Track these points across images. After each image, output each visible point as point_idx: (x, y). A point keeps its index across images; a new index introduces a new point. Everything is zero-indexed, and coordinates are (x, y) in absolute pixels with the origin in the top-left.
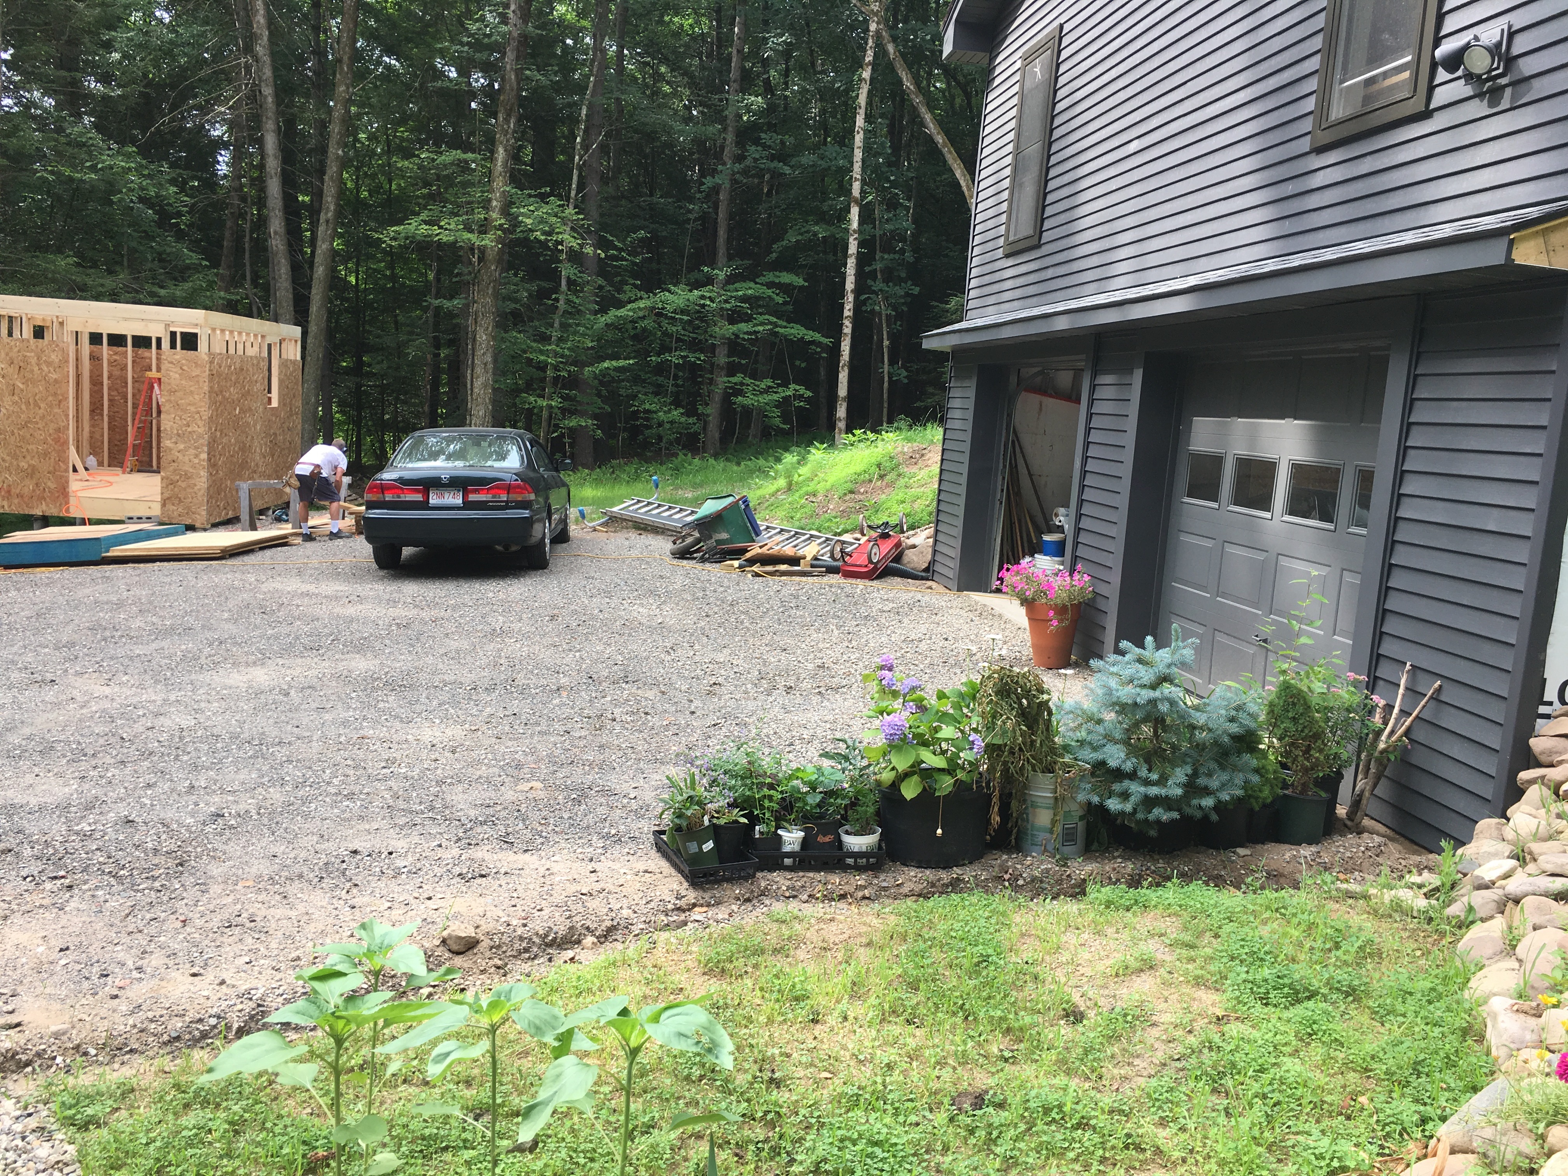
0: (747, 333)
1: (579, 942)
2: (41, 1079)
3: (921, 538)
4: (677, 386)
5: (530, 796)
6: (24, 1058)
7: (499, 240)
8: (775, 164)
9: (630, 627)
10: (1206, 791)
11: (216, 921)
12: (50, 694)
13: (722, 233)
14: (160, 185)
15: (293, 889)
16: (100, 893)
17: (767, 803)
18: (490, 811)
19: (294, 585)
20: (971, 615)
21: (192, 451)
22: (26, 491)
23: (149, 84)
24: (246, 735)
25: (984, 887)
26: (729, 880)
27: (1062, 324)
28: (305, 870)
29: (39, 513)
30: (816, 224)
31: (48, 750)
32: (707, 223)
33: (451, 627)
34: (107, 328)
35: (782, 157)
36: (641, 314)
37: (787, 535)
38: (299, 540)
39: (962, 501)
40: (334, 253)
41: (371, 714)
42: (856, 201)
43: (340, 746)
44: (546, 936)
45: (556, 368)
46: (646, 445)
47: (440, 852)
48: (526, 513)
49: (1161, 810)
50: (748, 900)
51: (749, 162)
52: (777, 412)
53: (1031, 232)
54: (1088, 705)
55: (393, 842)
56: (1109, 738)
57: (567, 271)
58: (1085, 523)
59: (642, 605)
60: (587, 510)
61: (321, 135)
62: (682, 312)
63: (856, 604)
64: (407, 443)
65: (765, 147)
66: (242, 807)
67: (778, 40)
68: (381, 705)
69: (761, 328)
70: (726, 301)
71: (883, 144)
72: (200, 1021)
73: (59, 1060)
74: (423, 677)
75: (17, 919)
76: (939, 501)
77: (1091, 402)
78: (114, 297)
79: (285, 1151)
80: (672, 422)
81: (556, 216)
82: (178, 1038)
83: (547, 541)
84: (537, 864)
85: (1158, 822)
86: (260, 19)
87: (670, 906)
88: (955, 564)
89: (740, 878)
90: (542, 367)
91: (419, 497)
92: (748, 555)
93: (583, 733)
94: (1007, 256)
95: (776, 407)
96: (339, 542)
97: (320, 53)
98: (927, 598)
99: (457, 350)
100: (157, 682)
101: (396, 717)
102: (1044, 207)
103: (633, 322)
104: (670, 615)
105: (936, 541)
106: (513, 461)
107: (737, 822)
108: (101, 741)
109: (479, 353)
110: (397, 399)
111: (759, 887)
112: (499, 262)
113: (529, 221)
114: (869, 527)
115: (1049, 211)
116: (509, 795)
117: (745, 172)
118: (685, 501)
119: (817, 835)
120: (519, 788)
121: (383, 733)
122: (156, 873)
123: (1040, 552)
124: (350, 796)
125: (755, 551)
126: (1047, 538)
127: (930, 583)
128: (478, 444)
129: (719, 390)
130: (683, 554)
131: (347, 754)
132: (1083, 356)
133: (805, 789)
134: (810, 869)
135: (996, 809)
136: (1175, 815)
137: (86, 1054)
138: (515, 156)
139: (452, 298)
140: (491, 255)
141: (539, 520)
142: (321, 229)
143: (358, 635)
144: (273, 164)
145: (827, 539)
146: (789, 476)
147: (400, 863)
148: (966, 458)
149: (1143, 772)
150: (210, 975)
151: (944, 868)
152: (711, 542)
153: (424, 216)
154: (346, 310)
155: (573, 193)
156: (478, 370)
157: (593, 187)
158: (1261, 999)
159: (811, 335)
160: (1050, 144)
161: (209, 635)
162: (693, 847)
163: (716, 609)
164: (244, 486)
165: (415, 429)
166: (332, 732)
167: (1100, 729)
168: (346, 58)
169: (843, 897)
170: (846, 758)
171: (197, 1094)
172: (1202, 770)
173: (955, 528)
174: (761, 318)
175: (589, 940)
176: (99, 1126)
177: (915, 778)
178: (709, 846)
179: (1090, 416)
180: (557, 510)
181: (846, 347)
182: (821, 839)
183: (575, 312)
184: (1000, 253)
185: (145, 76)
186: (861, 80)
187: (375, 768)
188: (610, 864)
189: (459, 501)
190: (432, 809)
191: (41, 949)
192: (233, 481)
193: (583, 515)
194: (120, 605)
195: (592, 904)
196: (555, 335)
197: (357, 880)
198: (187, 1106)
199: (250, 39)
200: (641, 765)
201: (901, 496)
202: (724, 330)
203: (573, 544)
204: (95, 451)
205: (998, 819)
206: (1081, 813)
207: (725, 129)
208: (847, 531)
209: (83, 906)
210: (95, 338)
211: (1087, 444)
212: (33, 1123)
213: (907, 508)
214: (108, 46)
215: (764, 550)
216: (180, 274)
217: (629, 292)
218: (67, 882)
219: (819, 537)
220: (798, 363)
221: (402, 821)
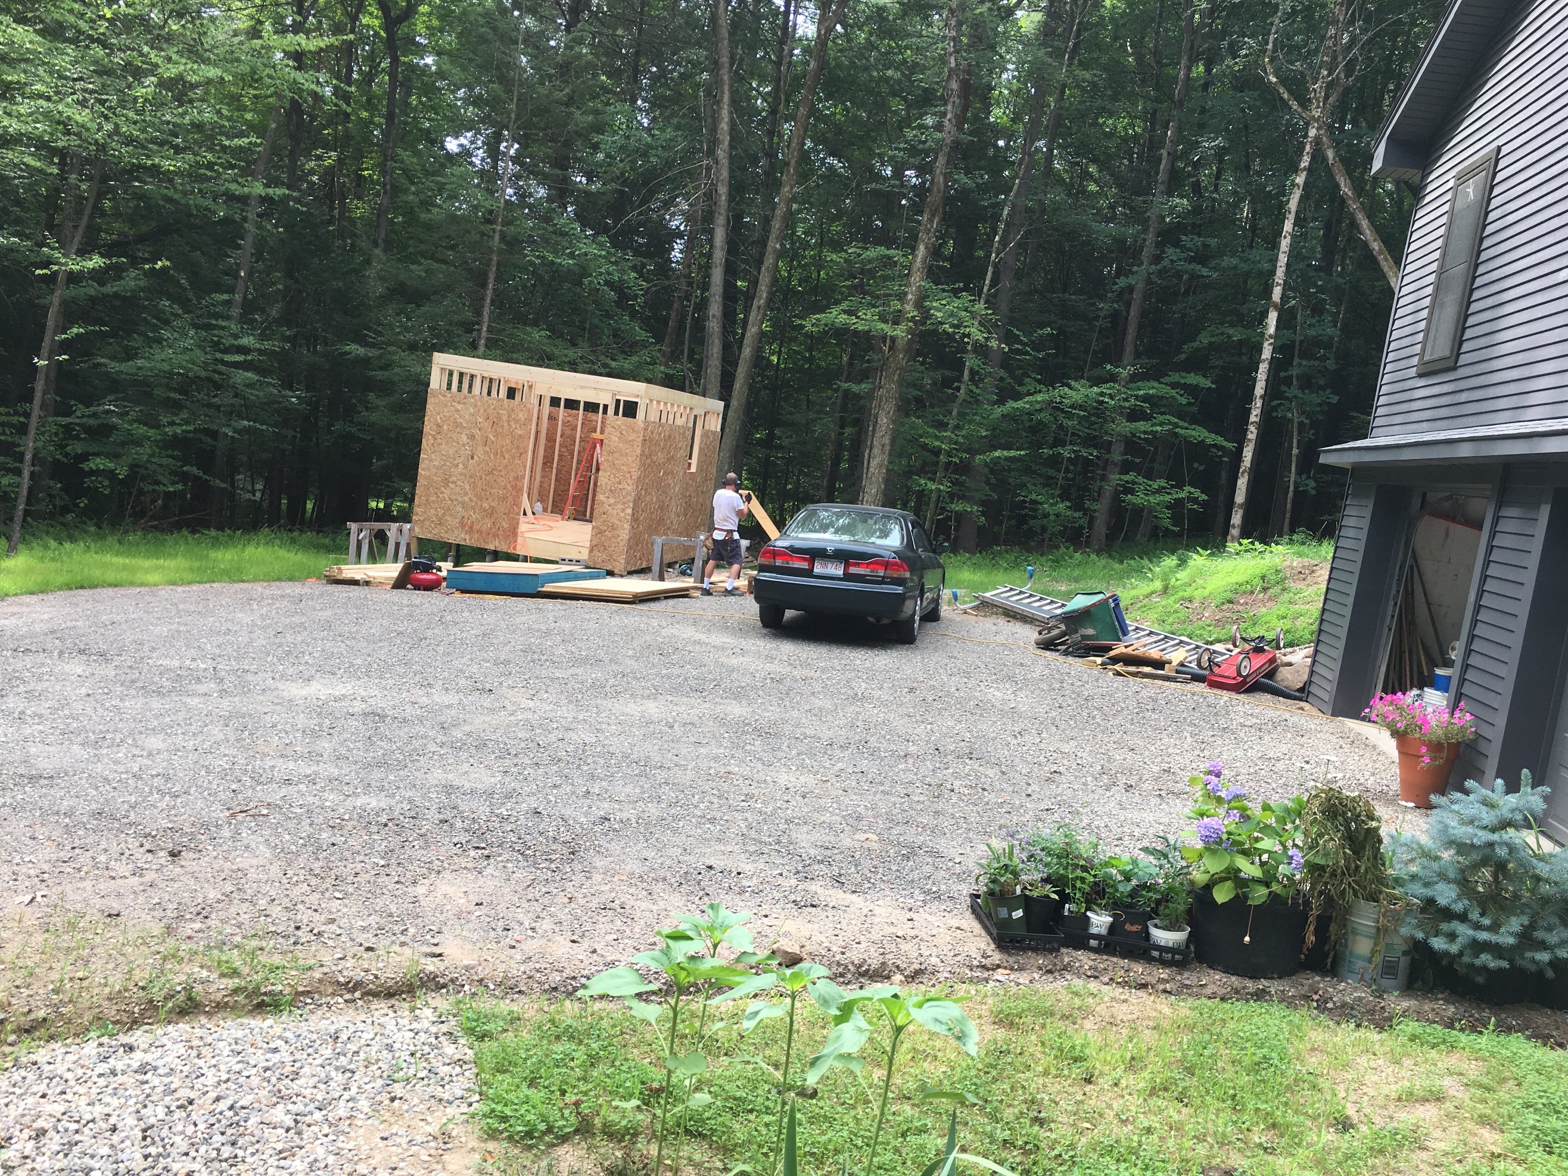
0: (1145, 432)
1: (888, 977)
2: (452, 999)
3: (1300, 657)
4: (1067, 479)
5: (865, 845)
6: (442, 981)
7: (909, 331)
8: (1194, 266)
9: (982, 707)
10: (1543, 945)
11: (594, 905)
12: (487, 701)
13: (1132, 331)
14: (623, 271)
15: (657, 888)
16: (510, 865)
17: (1078, 884)
18: (829, 853)
19: (689, 632)
20: (1341, 742)
21: (620, 506)
22: (484, 528)
23: (625, 183)
24: (634, 756)
25: (1290, 1003)
26: (1035, 950)
27: (1465, 451)
28: (668, 875)
29: (491, 547)
30: (1232, 325)
31: (482, 745)
32: (1117, 321)
33: (818, 687)
34: (565, 394)
35: (1202, 258)
36: (1038, 407)
37: (1155, 638)
38: (698, 594)
39: (1346, 623)
40: (762, 334)
41: (739, 754)
42: (1275, 306)
43: (709, 778)
44: (861, 966)
45: (949, 454)
46: (1031, 534)
47: (780, 880)
48: (900, 590)
49: (1489, 957)
50: (1050, 972)
51: (1166, 263)
52: (1168, 513)
53: (1447, 353)
54: (1425, 840)
55: (742, 865)
56: (1443, 876)
57: (971, 361)
58: (1474, 660)
59: (998, 689)
60: (960, 592)
61: (764, 229)
62: (1081, 407)
63: (1216, 714)
64: (802, 515)
65: (1184, 249)
66: (625, 815)
67: (1210, 144)
68: (748, 747)
69: (1159, 428)
70: (1126, 400)
71: (1313, 249)
72: (574, 978)
73: (467, 988)
74: (788, 729)
75: (447, 874)
76: (1322, 620)
77: (1493, 534)
78: (573, 367)
79: (628, 1084)
80: (1057, 515)
81: (966, 310)
82: (555, 989)
83: (917, 618)
84: (862, 905)
85: (1485, 968)
86: (724, 126)
87: (975, 963)
88: (1331, 687)
89: (1044, 949)
90: (937, 452)
91: (805, 565)
92: (1112, 653)
93: (922, 798)
94: (1421, 376)
95: (1168, 508)
96: (732, 599)
97: (771, 155)
98: (1295, 719)
99: (860, 431)
100: (570, 702)
101: (759, 759)
102: (1464, 329)
103: (1030, 414)
104: (1024, 701)
105: (1314, 662)
106: (894, 539)
107: (1047, 897)
108: (523, 745)
109: (878, 434)
110: (801, 472)
111: (1062, 961)
112: (907, 351)
113: (939, 314)
114: (1243, 639)
115: (1468, 334)
116: (846, 842)
117: (1161, 273)
118: (1059, 594)
119: (1125, 922)
120: (857, 837)
121: (747, 772)
122: (553, 857)
123: (1432, 685)
124: (713, 821)
125: (1120, 649)
126: (1439, 672)
127: (1303, 704)
128: (865, 521)
129: (1108, 489)
130: (1048, 645)
131: (714, 785)
132: (1489, 486)
133: (1119, 878)
134: (1114, 955)
135: (1312, 928)
136: (1505, 964)
137: (487, 986)
138: (935, 252)
139: (860, 382)
140: (900, 344)
141: (911, 598)
142: (753, 314)
143: (736, 684)
144: (719, 255)
145: (1198, 647)
146: (1165, 578)
147: (745, 883)
148: (1355, 579)
149: (1474, 915)
150: (586, 944)
151: (1251, 978)
152: (1077, 637)
153: (845, 305)
154: (765, 387)
155: (986, 289)
156: (876, 451)
157: (1006, 283)
158: (1545, 1146)
159: (1212, 438)
160: (1477, 266)
161: (614, 667)
162: (1003, 913)
163: (1070, 702)
164: (659, 540)
165: (813, 502)
166: (704, 765)
167: (1435, 866)
168: (793, 162)
169: (1144, 986)
170: (1166, 856)
171: (566, 1030)
172: (1541, 923)
173: (1336, 651)
174: (1161, 418)
175: (898, 978)
176: (491, 1038)
177: (1229, 884)
178: (1018, 914)
179: (1490, 549)
180: (930, 590)
181: (1248, 454)
182: (1128, 927)
183: (974, 400)
184: (1413, 372)
185: (623, 174)
186: (1293, 185)
187: (735, 800)
188: (927, 916)
189: (840, 572)
190: (779, 842)
191: (462, 901)
192: (650, 535)
193: (956, 597)
194: (548, 633)
195: (905, 947)
196: (952, 423)
197: (709, 890)
198: (558, 1038)
199: (714, 143)
200: (971, 834)
201: (1282, 611)
202: (1124, 427)
203: (942, 624)
204: (542, 499)
205: (1313, 938)
206: (1404, 948)
207: (1145, 231)
208: (1219, 641)
209: (496, 873)
210: (555, 402)
211: (1484, 578)
212: (444, 1028)
213: (1287, 624)
214: (596, 147)
215: (1129, 650)
216: (630, 347)
217: (1030, 384)
218: (486, 852)
219: (1189, 644)
220: (1196, 465)
221: (752, 849)
